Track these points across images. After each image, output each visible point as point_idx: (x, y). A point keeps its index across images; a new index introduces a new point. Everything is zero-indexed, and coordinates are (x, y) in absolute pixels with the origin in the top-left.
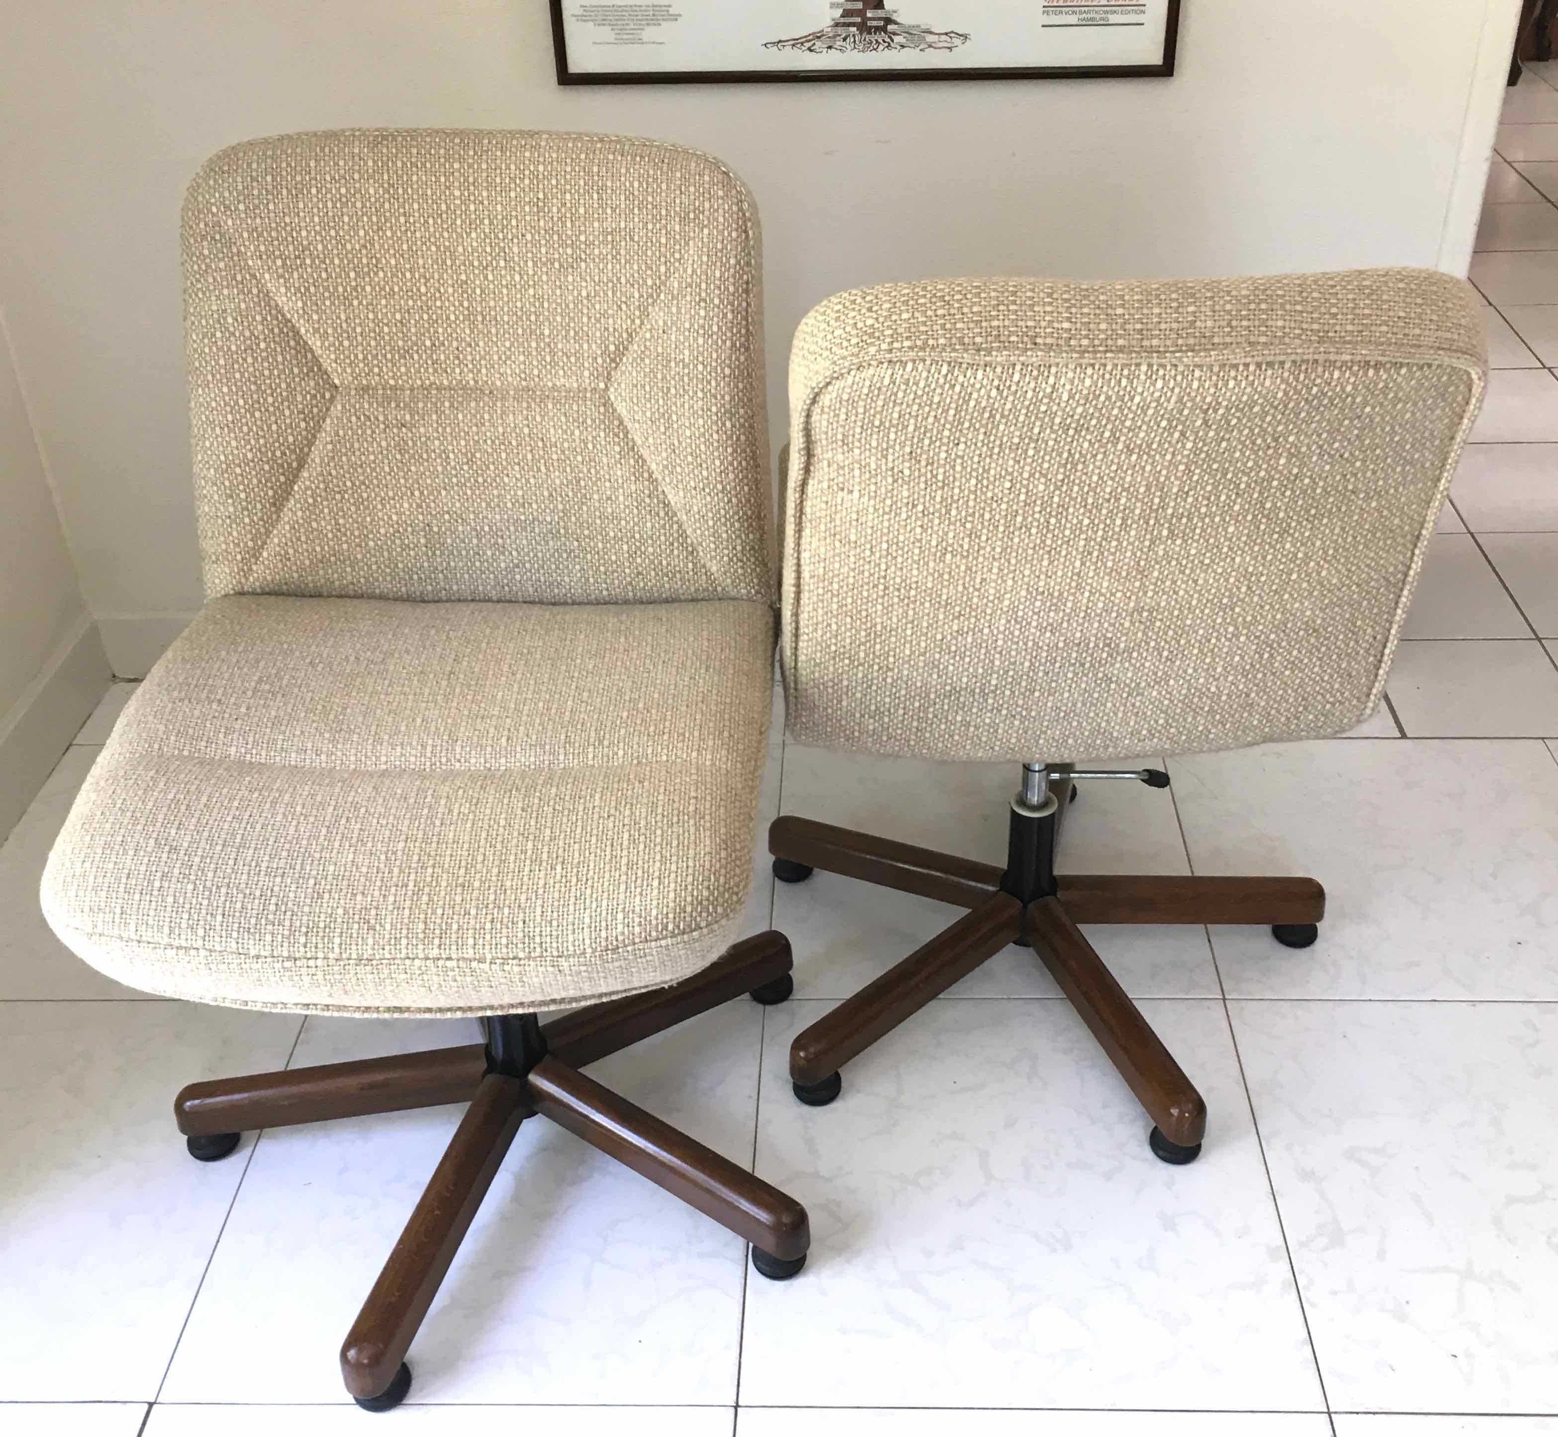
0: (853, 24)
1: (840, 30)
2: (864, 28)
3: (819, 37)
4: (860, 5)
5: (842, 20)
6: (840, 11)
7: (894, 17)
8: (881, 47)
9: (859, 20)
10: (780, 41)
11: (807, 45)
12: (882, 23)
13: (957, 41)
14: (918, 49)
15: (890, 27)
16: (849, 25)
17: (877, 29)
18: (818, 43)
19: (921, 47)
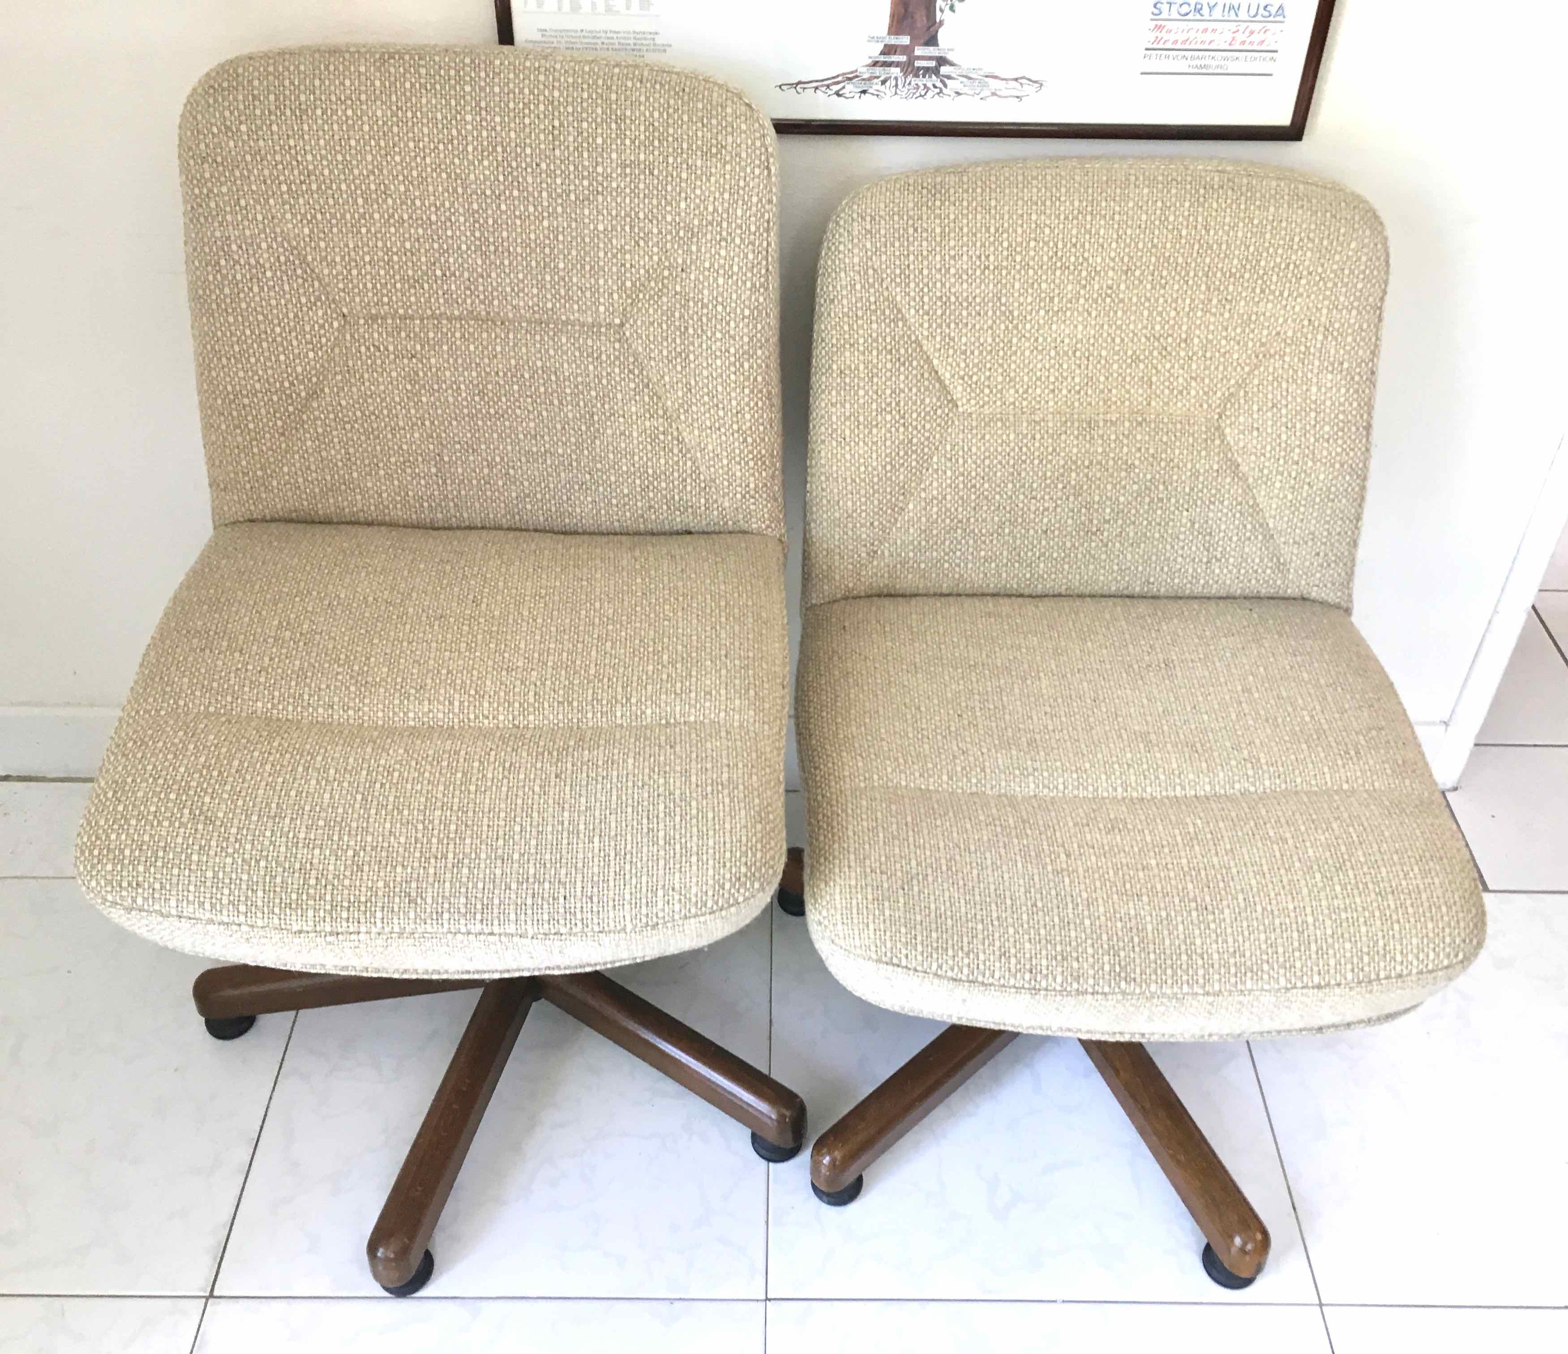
0: (897, 64)
1: (878, 71)
2: (910, 68)
3: (850, 79)
4: (905, 40)
5: (882, 58)
6: (880, 47)
7: (950, 56)
8: (930, 93)
9: (903, 58)
10: (800, 83)
11: (835, 88)
12: (933, 64)
13: (1030, 89)
14: (977, 97)
15: (944, 70)
16: (889, 64)
17: (927, 70)
18: (849, 88)
19: (982, 95)
